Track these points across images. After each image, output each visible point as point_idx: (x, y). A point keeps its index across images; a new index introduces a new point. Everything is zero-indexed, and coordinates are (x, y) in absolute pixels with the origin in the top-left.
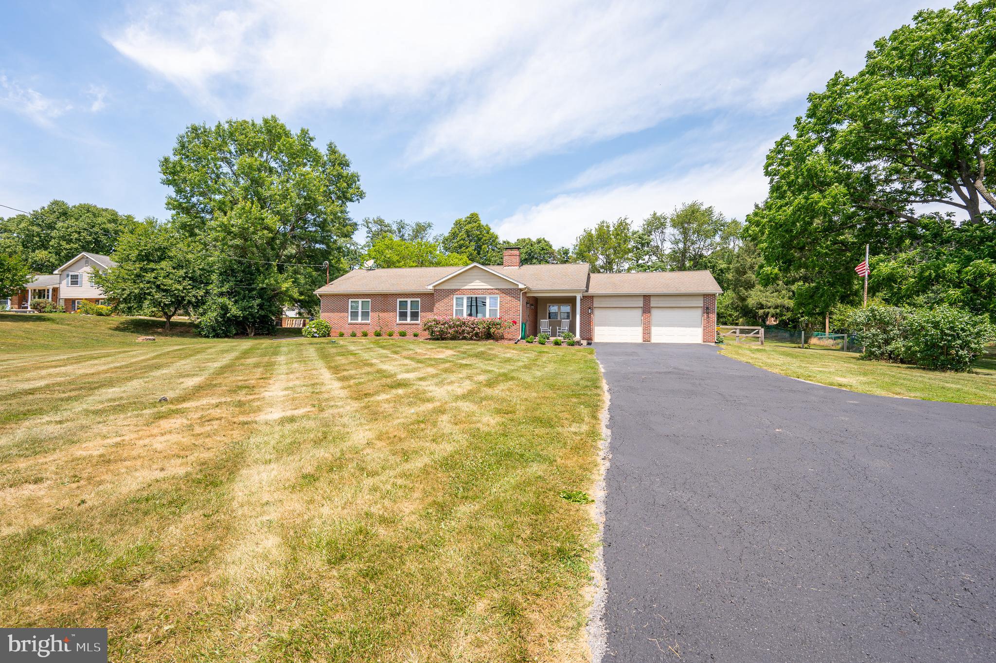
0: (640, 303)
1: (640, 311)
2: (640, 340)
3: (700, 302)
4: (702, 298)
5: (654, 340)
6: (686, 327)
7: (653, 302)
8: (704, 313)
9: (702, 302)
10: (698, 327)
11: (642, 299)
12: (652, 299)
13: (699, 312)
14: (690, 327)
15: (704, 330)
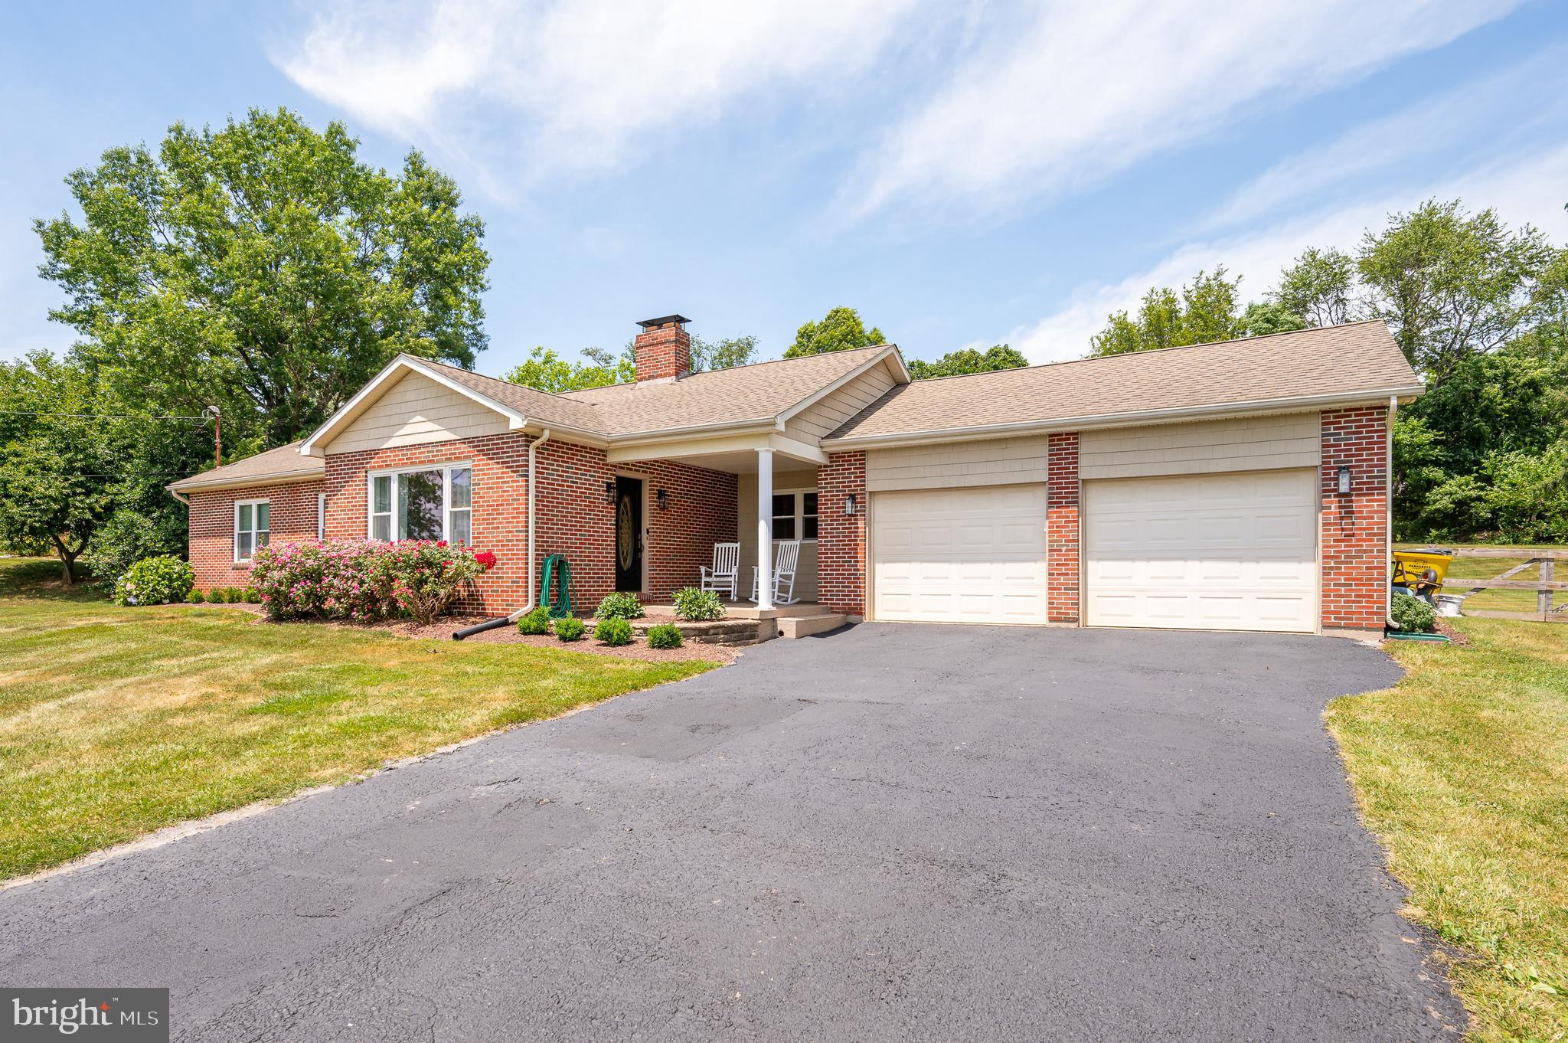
0: (1038, 467)
1: (1038, 501)
2: (1035, 612)
3: (1307, 449)
4: (1315, 428)
5: (1100, 612)
6: (1241, 559)
7: (1091, 463)
8: (1326, 493)
9: (1316, 445)
10: (1299, 559)
11: (1043, 449)
12: (1085, 447)
13: (1303, 493)
14: (1258, 559)
15: (1326, 571)
